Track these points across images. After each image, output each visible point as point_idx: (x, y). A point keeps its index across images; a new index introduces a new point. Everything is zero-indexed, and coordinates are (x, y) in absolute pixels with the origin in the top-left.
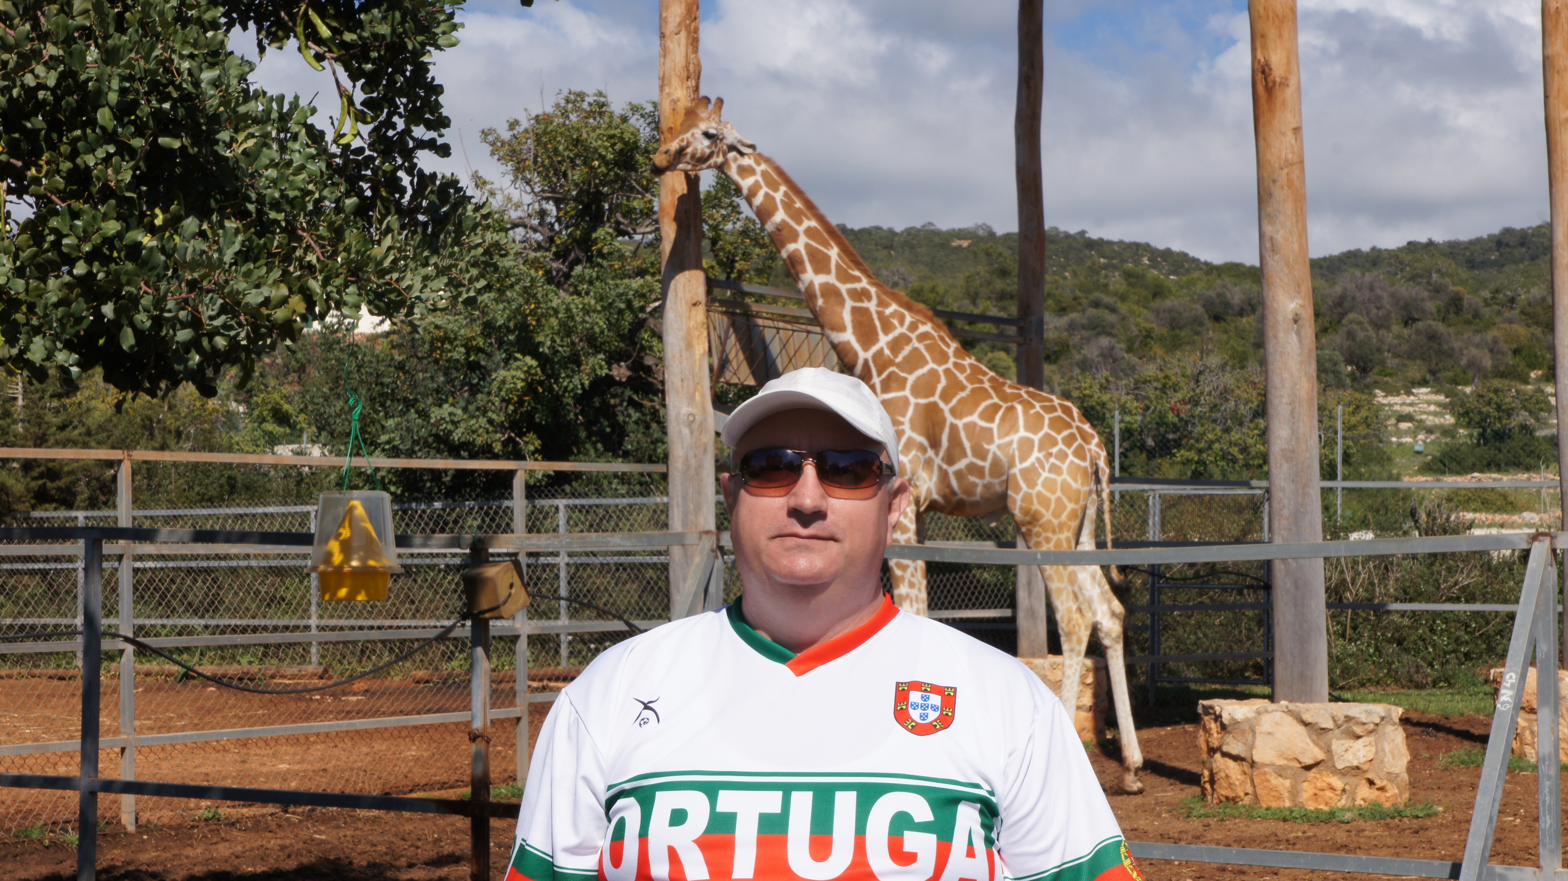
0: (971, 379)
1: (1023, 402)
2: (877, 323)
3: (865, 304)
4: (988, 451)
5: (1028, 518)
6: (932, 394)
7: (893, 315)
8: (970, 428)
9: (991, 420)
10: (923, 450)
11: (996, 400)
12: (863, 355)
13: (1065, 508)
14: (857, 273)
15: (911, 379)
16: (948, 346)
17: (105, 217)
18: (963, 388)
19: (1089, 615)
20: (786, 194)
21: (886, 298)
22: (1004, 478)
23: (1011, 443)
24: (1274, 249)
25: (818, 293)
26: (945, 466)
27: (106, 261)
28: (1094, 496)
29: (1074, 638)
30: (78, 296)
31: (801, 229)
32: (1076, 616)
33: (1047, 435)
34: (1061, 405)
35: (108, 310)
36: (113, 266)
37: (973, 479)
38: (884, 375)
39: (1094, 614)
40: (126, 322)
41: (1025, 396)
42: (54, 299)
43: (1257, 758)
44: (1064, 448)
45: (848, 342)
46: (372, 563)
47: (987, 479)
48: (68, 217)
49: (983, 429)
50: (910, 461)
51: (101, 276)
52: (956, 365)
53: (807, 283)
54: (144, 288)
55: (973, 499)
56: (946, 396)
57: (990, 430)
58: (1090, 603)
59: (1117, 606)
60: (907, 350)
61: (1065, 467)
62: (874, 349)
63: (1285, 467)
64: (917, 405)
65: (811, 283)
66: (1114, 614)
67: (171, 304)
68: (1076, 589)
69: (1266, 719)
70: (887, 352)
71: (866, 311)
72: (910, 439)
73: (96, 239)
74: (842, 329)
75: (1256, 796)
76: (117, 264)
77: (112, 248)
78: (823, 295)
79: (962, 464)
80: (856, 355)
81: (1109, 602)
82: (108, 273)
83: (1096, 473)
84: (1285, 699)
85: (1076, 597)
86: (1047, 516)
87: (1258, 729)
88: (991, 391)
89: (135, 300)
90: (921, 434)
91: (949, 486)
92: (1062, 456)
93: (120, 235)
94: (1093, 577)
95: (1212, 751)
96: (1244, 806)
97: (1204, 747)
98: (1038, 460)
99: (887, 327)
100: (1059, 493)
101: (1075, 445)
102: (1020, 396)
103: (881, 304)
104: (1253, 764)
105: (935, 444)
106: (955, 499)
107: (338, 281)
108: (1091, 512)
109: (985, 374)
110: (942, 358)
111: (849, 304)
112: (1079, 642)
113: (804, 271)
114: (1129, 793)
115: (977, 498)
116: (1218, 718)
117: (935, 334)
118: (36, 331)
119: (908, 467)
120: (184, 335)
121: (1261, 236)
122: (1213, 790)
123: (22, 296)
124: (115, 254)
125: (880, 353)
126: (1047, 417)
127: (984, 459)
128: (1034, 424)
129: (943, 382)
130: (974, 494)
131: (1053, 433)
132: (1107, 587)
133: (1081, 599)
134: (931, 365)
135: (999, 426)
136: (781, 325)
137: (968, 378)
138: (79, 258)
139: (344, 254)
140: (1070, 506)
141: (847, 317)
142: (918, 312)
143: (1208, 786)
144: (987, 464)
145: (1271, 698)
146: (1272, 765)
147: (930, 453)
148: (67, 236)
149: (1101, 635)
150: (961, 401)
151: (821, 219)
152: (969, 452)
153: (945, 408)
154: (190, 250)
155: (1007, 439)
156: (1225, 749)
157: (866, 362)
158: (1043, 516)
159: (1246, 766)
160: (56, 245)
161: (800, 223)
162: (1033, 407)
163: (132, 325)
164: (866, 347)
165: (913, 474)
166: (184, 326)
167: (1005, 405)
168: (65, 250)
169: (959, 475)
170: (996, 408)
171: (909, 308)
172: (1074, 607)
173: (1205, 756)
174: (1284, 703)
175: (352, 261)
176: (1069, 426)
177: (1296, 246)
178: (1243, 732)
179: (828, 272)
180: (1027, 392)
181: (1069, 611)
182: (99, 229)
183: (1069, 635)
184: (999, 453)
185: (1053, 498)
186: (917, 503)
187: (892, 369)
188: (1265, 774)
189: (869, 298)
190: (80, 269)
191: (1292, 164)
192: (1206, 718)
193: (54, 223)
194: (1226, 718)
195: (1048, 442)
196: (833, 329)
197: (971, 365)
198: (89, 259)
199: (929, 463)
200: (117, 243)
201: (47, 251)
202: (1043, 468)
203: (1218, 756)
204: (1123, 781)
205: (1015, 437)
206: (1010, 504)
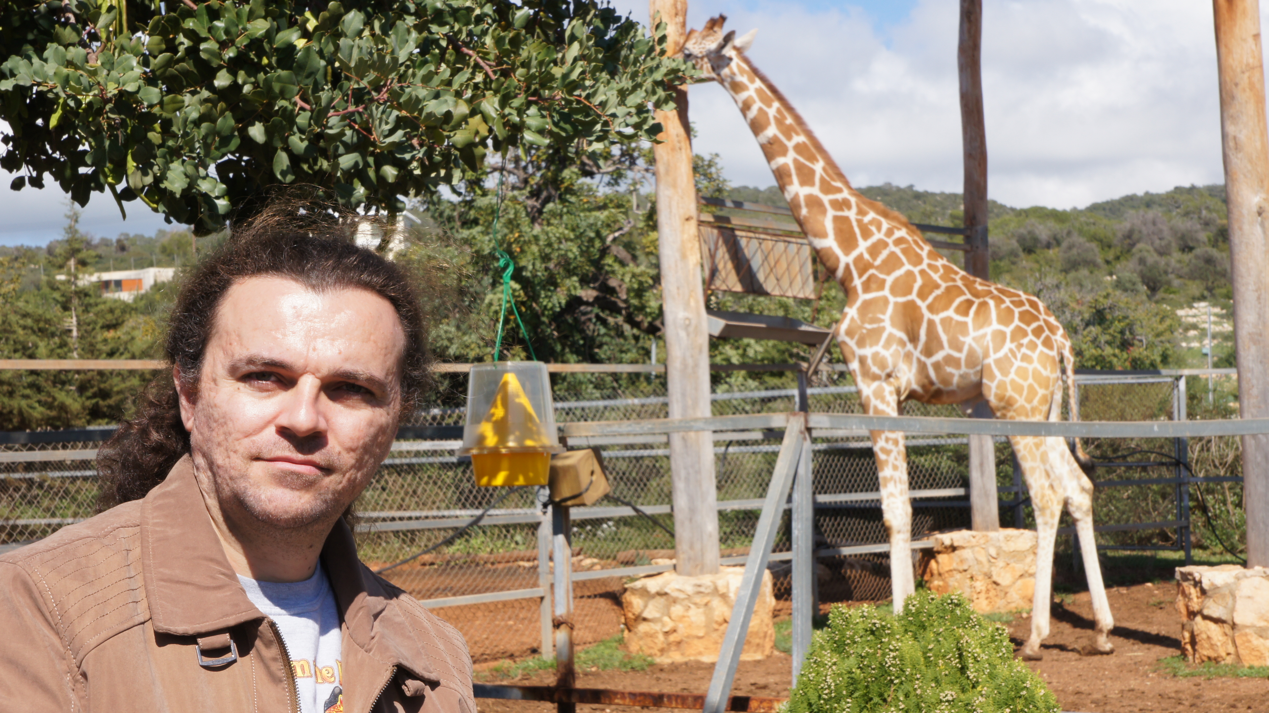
0: (944, 278)
1: (993, 297)
2: (857, 230)
3: (846, 213)
4: (964, 343)
5: (1002, 404)
6: (910, 292)
7: (871, 222)
8: (946, 322)
9: (966, 314)
10: (903, 344)
11: (969, 296)
12: (845, 260)
13: (1036, 393)
14: (838, 184)
15: (890, 280)
16: (922, 249)
17: (251, 16)
18: (937, 286)
19: (1060, 491)
20: (778, 111)
21: (865, 207)
22: (979, 368)
23: (984, 336)
24: (1238, 148)
25: (803, 203)
26: (923, 358)
27: (254, 69)
28: (1060, 383)
29: (1048, 512)
30: (222, 113)
31: (790, 144)
32: (1048, 492)
33: (1018, 328)
34: (1029, 300)
35: (257, 132)
36: (261, 76)
37: (949, 369)
38: (865, 277)
39: (1065, 489)
40: (280, 145)
41: (995, 292)
42: (194, 115)
43: (1237, 620)
44: (1034, 339)
45: (830, 248)
46: (529, 443)
47: (964, 369)
48: (206, 18)
49: (959, 323)
50: (892, 355)
51: (247, 89)
52: (930, 266)
53: (792, 195)
54: (300, 103)
55: (951, 388)
56: (922, 295)
57: (965, 324)
58: (1060, 479)
59: (1086, 482)
60: (884, 254)
61: (1035, 356)
62: (855, 254)
63: (1253, 349)
64: (896, 304)
65: (797, 195)
66: (1083, 489)
67: (334, 120)
68: (1048, 467)
69: (1245, 583)
70: (867, 256)
71: (846, 219)
72: (891, 336)
73: (242, 42)
74: (824, 235)
75: (1238, 656)
76: (266, 73)
77: (261, 53)
78: (807, 205)
79: (939, 356)
80: (838, 259)
81: (1079, 478)
82: (256, 85)
83: (1062, 361)
84: (1259, 564)
85: (1048, 475)
86: (1020, 401)
87: (1238, 594)
88: (964, 288)
89: (289, 117)
90: (901, 330)
91: (928, 377)
92: (1033, 346)
93: (269, 35)
94: (1062, 456)
95: (1192, 614)
96: (1227, 665)
97: (1184, 611)
98: (1011, 350)
99: (866, 234)
100: (1030, 381)
101: (1043, 336)
102: (990, 292)
103: (861, 212)
104: (1234, 626)
105: (914, 338)
106: (934, 388)
107: (516, 103)
108: (1058, 397)
109: (956, 273)
110: (918, 260)
111: (831, 213)
112: (1052, 516)
113: (791, 183)
114: (1102, 653)
115: (954, 387)
116: (1197, 583)
117: (909, 238)
118: (174, 154)
119: (890, 361)
120: (347, 161)
121: (1224, 136)
122: (1195, 650)
123: (156, 110)
124: (265, 61)
125: (860, 257)
126: (1017, 311)
127: (960, 350)
128: (1006, 317)
129: (919, 282)
130: (951, 384)
131: (1023, 326)
132: (1076, 465)
133: (1052, 476)
134: (907, 267)
135: (974, 320)
136: (762, 236)
137: (941, 277)
138: (220, 68)
139: (521, 71)
140: (1041, 392)
141: (829, 225)
142: (894, 219)
143: (1189, 647)
144: (962, 356)
145: (1245, 564)
146: (1253, 626)
147: (909, 347)
148: (205, 40)
149: (1072, 509)
150: (936, 299)
151: (809, 134)
152: (946, 344)
153: (923, 305)
154: (355, 52)
155: (981, 332)
156: (1206, 612)
157: (847, 267)
158: (1016, 401)
159: (1227, 628)
160: (193, 51)
161: (789, 138)
162: (1003, 302)
163: (287, 149)
164: (847, 252)
165: (895, 367)
166: (350, 148)
167: (977, 301)
168: (203, 56)
169: (937, 366)
170: (969, 303)
171: (886, 215)
172: (1047, 484)
173: (1185, 619)
174: (1258, 568)
175: (533, 77)
176: (1037, 319)
177: (1258, 144)
178: (1223, 597)
179: (812, 184)
180: (997, 289)
181: (1042, 488)
182: (245, 29)
183: (1042, 509)
184: (974, 345)
185: (1025, 384)
186: (898, 392)
187: (872, 271)
188: (1246, 635)
189: (849, 207)
190: (222, 80)
191: (1253, 68)
192: (1185, 584)
193: (190, 24)
194: (1206, 585)
195: (1019, 333)
196: (816, 236)
197: (944, 266)
198: (233, 66)
199: (908, 356)
200: (266, 46)
201: (182, 60)
202: (1015, 357)
203: (1198, 619)
204: (1096, 642)
205: (988, 330)
206: (985, 391)
